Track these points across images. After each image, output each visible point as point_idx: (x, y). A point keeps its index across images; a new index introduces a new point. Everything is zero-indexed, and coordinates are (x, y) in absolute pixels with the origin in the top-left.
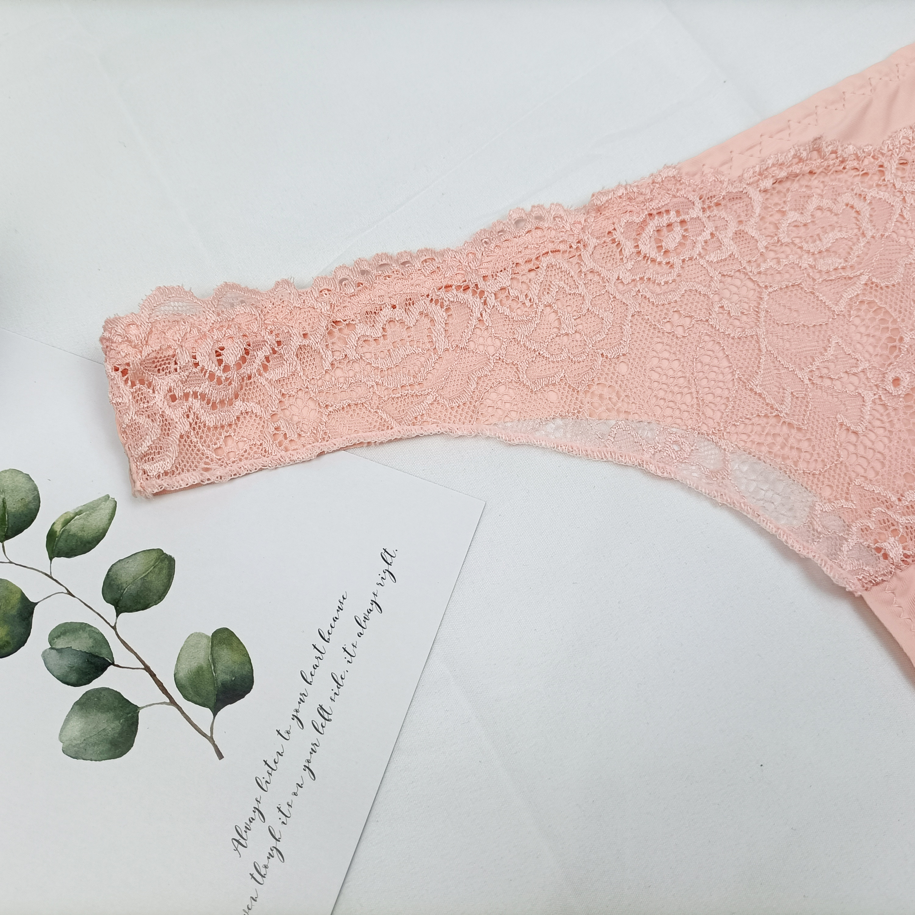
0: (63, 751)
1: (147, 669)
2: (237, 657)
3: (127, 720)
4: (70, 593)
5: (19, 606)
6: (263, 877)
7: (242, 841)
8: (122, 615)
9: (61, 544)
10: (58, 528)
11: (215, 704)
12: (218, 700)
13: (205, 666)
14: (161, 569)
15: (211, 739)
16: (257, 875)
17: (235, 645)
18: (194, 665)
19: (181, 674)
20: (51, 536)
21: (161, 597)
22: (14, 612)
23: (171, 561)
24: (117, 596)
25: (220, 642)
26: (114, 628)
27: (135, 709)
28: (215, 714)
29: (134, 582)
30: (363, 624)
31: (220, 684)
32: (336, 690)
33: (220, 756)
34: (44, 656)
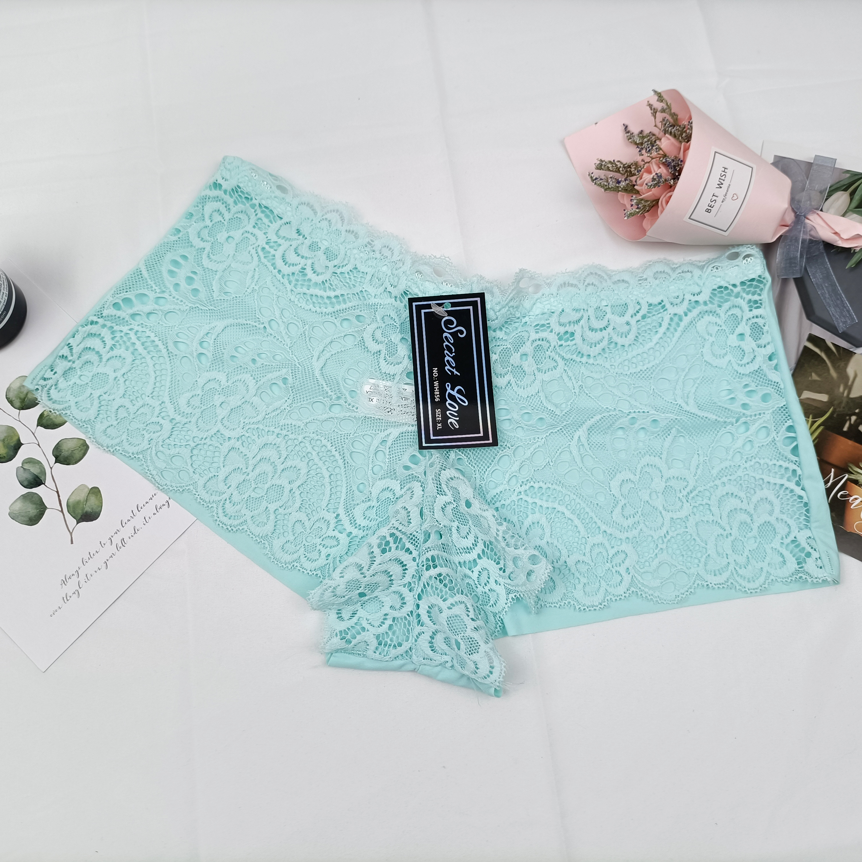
0: (9, 514)
1: (57, 492)
2: (97, 502)
3: (40, 511)
4: (39, 445)
5: (15, 442)
6: (68, 600)
7: (65, 582)
8: (57, 464)
9: (44, 421)
10: (45, 413)
11: (79, 520)
12: (81, 518)
13: (82, 501)
14: (81, 450)
15: (71, 534)
16: (65, 599)
17: (98, 496)
18: (78, 498)
19: (71, 500)
20: (41, 416)
21: (76, 463)
22: (12, 444)
23: (87, 447)
24: (58, 454)
25: (93, 493)
26: (51, 468)
27: (45, 508)
28: (77, 523)
29: (67, 451)
30: (158, 510)
31: (85, 511)
32: (133, 534)
33: (72, 543)
34: (17, 469)
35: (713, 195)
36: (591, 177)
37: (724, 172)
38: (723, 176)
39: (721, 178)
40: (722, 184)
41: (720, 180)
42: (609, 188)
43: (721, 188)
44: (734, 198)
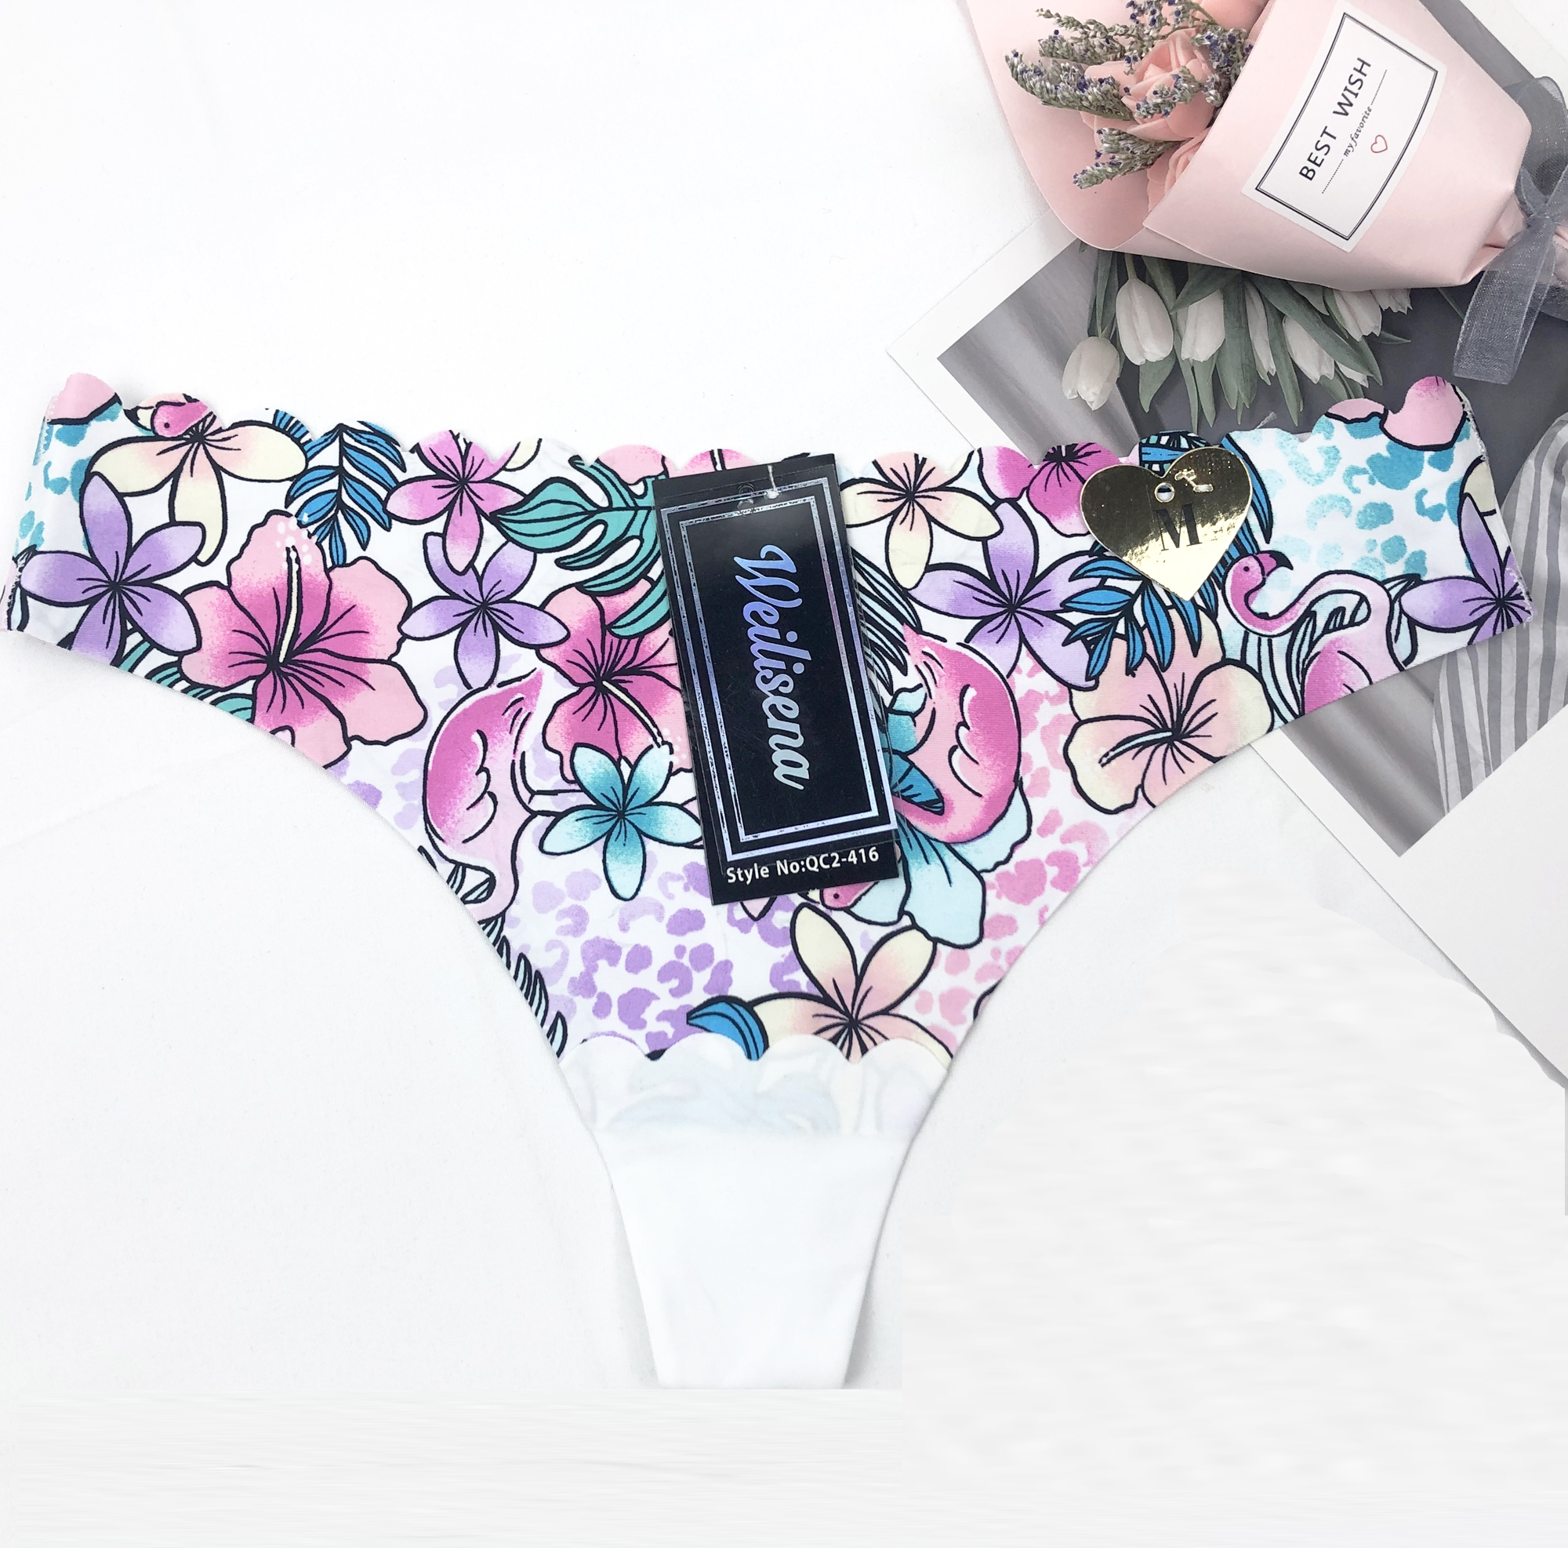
35: (1324, 132)
36: (1013, 67)
37: (1360, 71)
38: (1356, 81)
39: (1350, 87)
40: (1351, 105)
41: (1347, 94)
42: (1056, 99)
43: (1346, 114)
44: (1376, 148)
